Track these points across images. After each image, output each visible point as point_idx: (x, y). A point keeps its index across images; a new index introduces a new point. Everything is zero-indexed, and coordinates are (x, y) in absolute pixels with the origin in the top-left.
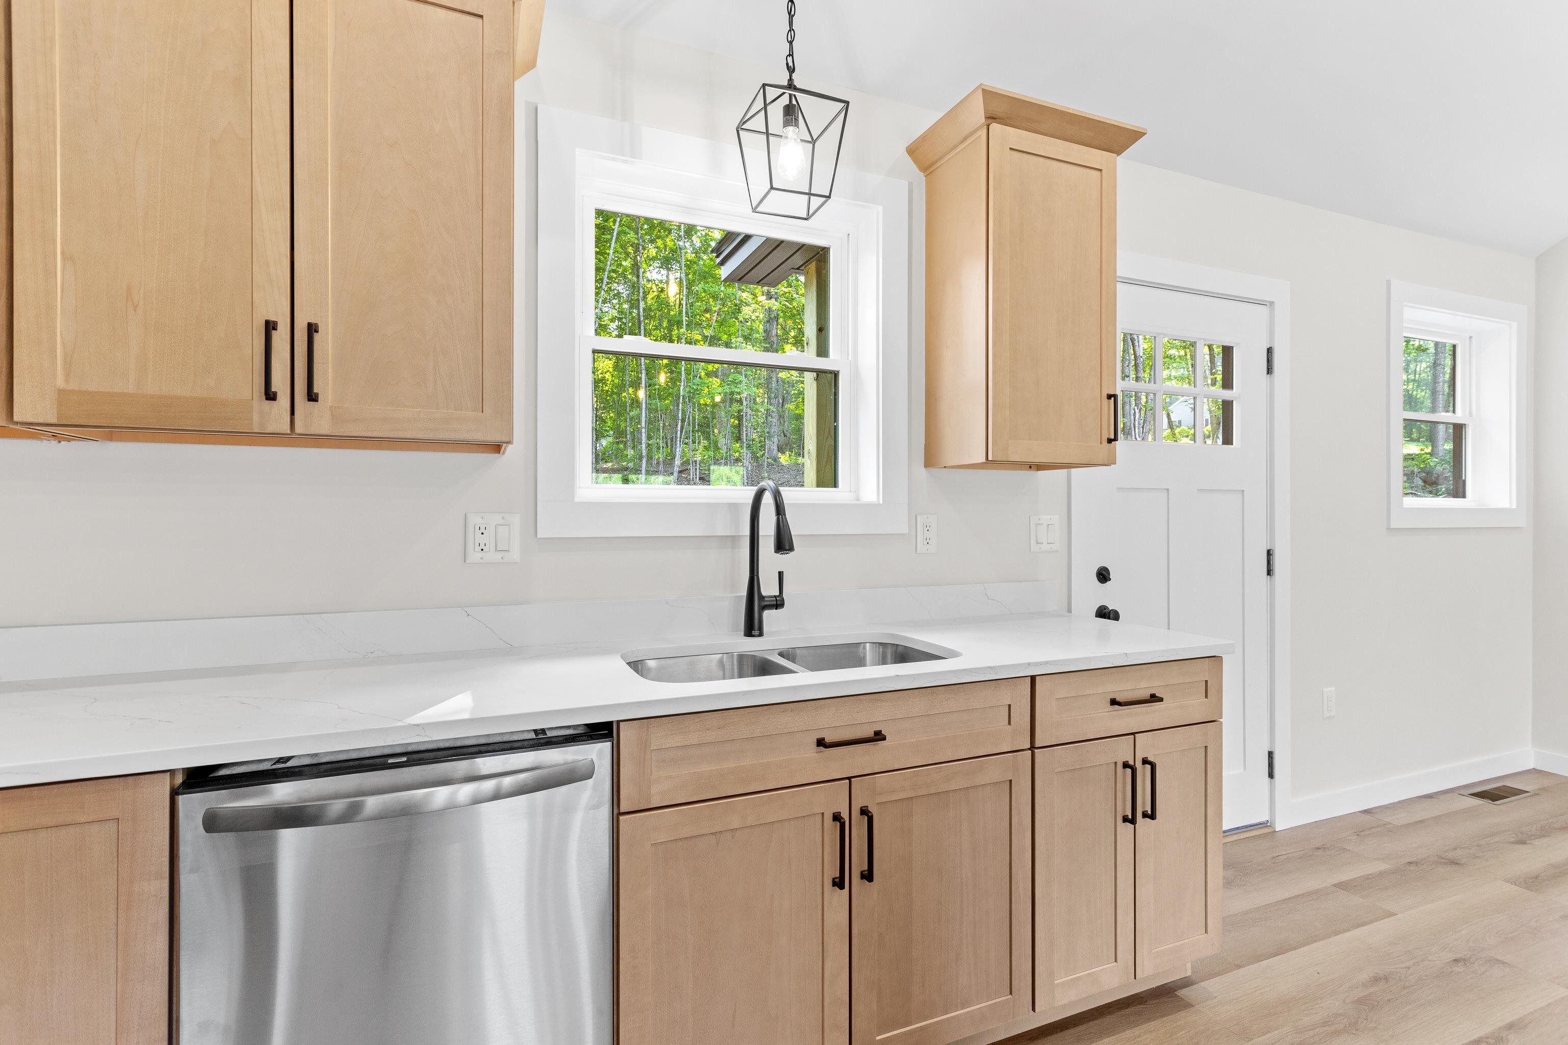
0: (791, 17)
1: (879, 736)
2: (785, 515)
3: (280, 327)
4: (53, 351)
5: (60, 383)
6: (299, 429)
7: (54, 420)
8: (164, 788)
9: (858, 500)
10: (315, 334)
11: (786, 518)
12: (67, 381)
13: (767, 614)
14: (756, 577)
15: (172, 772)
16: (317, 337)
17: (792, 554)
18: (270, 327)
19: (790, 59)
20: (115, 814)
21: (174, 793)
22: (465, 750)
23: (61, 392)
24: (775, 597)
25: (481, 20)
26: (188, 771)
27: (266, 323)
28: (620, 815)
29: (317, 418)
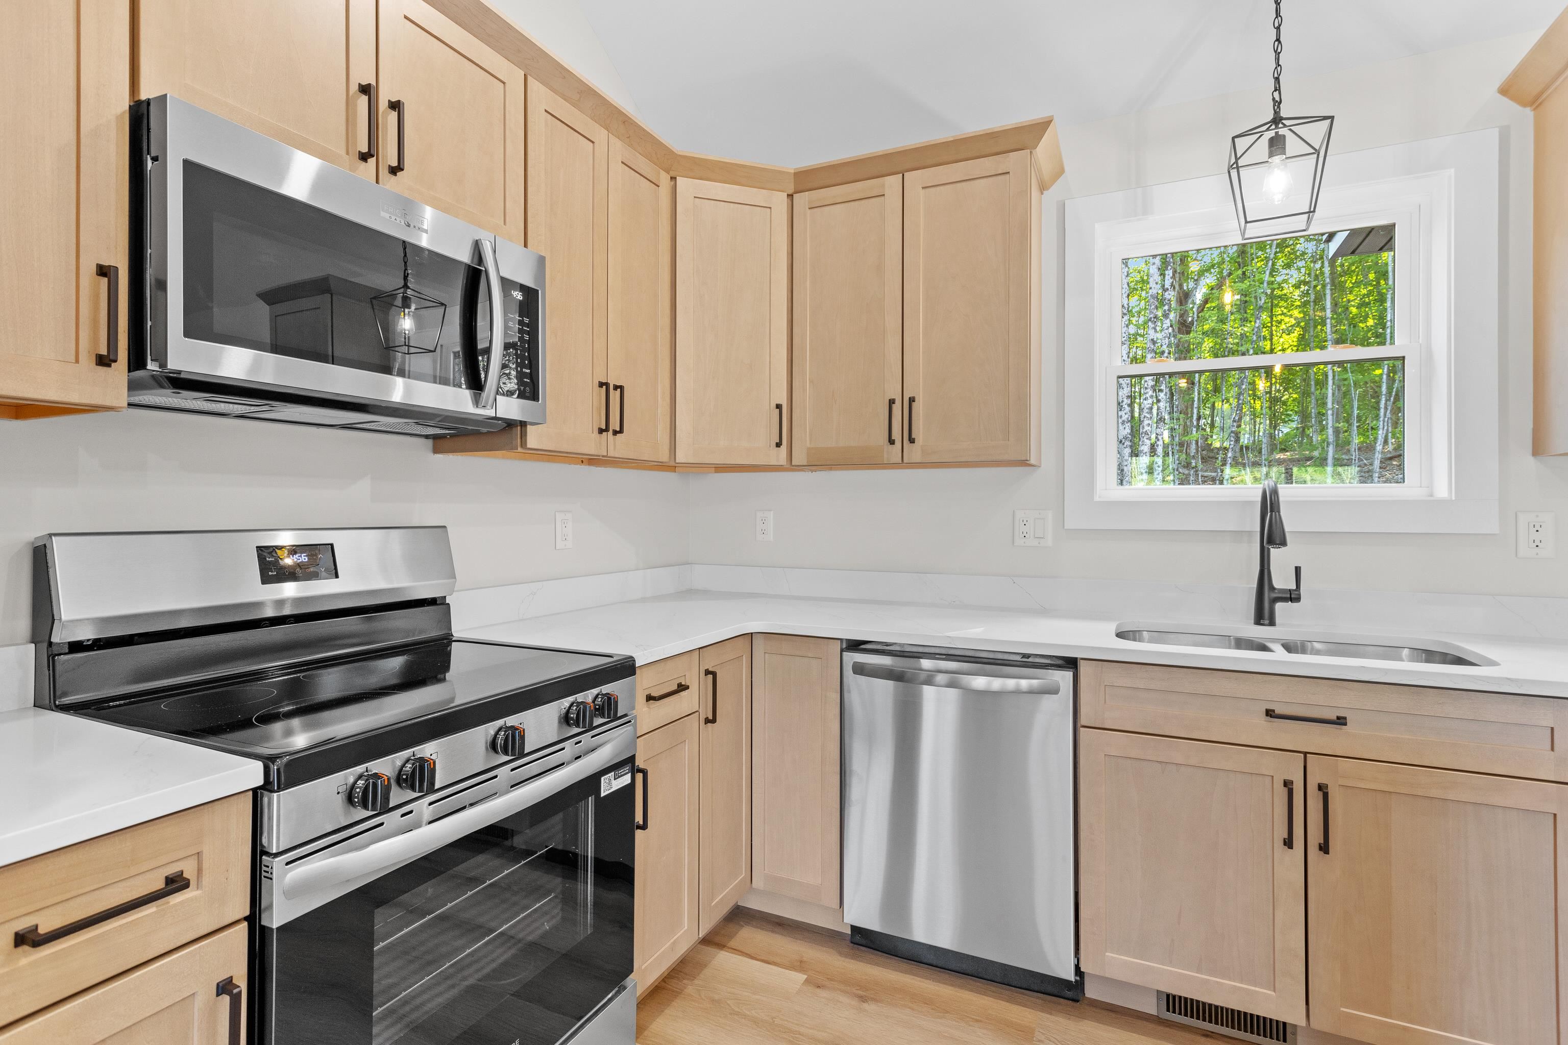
0: (1277, 54)
1: (1341, 721)
2: (1279, 512)
3: (896, 402)
4: (806, 429)
5: (808, 445)
6: (905, 461)
7: (805, 463)
8: (837, 647)
9: (1431, 495)
11: (1280, 515)
12: (810, 444)
13: (1279, 606)
14: (1266, 570)
15: (841, 640)
16: (914, 404)
17: (1283, 549)
18: (892, 402)
19: (1276, 94)
20: (819, 655)
21: (842, 651)
22: (980, 660)
23: (809, 449)
24: (1290, 590)
25: (1007, 176)
26: (848, 641)
27: (890, 400)
28: (1079, 725)
29: (914, 453)
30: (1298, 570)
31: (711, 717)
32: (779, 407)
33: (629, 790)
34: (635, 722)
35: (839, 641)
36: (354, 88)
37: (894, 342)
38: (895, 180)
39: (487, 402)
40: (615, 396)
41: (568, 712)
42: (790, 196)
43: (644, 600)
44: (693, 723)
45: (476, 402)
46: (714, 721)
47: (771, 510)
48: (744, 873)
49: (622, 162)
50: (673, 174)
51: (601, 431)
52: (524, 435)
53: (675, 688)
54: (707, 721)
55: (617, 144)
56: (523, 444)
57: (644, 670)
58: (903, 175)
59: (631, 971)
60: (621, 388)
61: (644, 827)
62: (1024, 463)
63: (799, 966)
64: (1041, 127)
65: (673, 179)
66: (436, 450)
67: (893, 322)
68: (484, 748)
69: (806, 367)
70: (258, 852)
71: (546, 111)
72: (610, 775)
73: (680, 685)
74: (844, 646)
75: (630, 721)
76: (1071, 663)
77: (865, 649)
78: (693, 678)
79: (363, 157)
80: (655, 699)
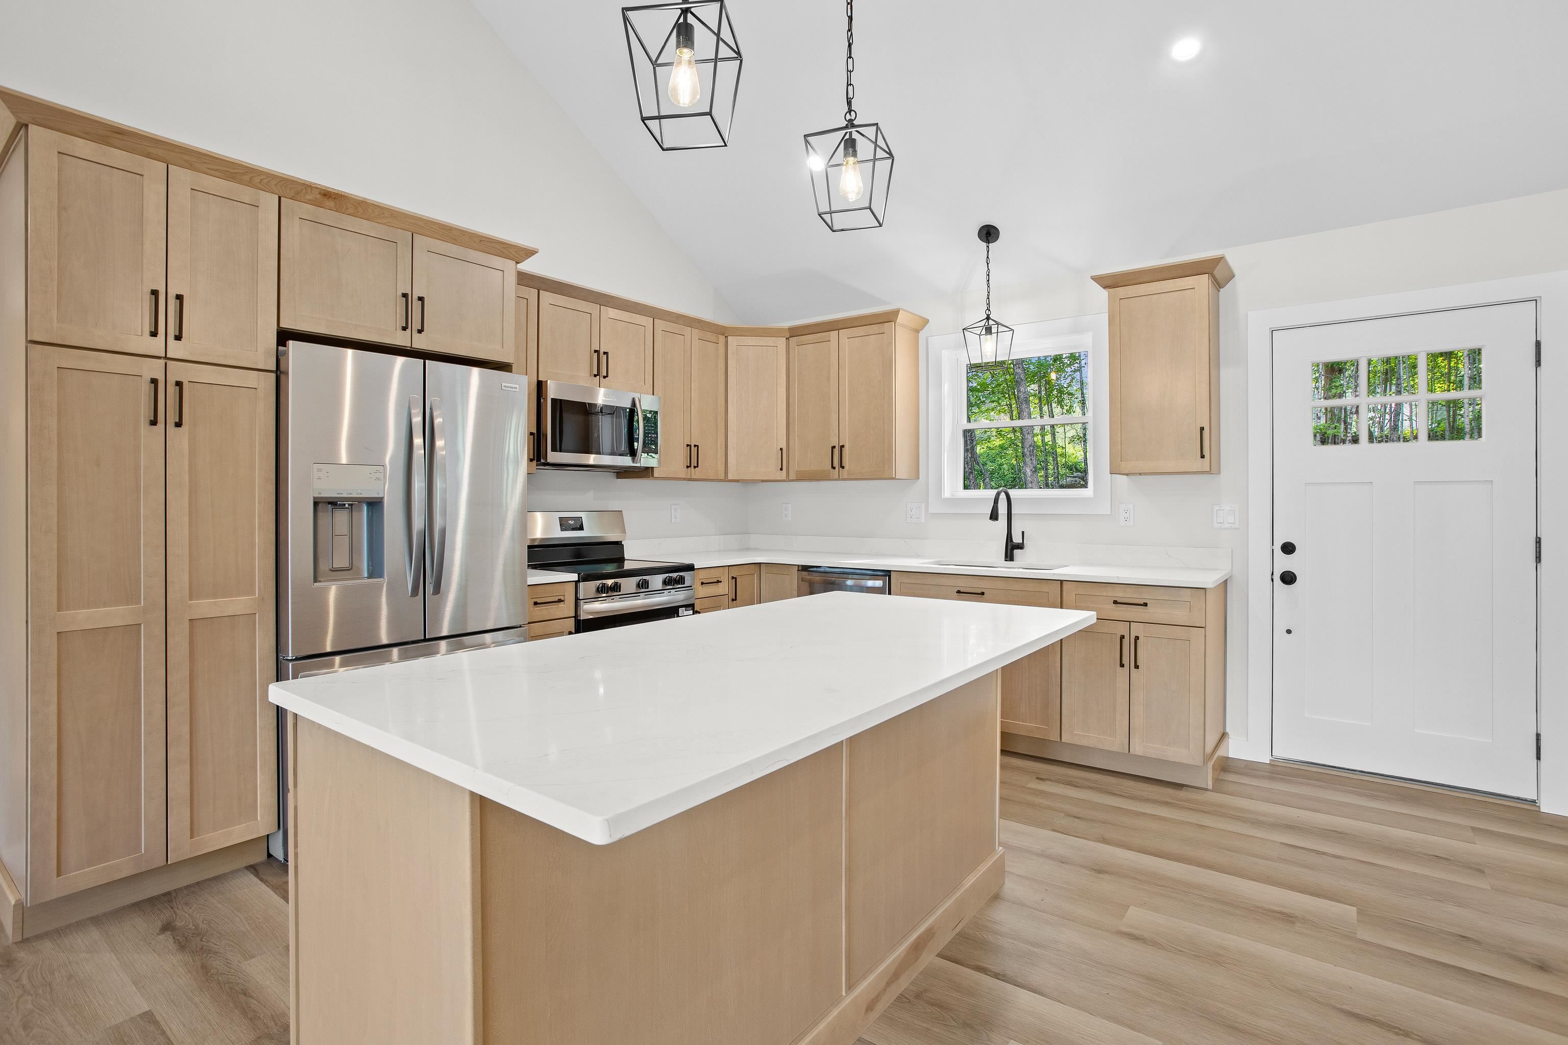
1: (982, 594)
3: (835, 447)
4: (795, 461)
5: (795, 469)
6: (841, 477)
7: (794, 478)
8: (796, 569)
12: (799, 469)
13: (1016, 551)
14: (1010, 534)
16: (843, 449)
20: (789, 574)
21: (798, 571)
23: (795, 471)
24: (1020, 545)
25: (884, 334)
27: (832, 447)
29: (844, 474)
30: (1023, 533)
31: (734, 598)
32: (781, 450)
34: (695, 591)
35: (798, 566)
36: (591, 353)
37: (835, 416)
38: (834, 334)
39: (637, 461)
40: (694, 450)
41: (665, 580)
42: (787, 340)
44: (726, 601)
45: (633, 462)
46: (736, 600)
47: (790, 503)
49: (699, 339)
50: (726, 335)
51: (688, 467)
52: (653, 472)
53: (716, 581)
54: (733, 600)
55: (695, 331)
56: (653, 475)
57: (700, 571)
58: (839, 332)
60: (697, 446)
65: (726, 339)
66: (618, 478)
67: (834, 406)
68: (635, 586)
69: (795, 429)
70: (577, 599)
71: (663, 332)
72: (683, 608)
73: (718, 580)
74: (801, 569)
75: (692, 590)
76: (889, 574)
77: (808, 570)
78: (725, 579)
79: (595, 376)
80: (704, 583)
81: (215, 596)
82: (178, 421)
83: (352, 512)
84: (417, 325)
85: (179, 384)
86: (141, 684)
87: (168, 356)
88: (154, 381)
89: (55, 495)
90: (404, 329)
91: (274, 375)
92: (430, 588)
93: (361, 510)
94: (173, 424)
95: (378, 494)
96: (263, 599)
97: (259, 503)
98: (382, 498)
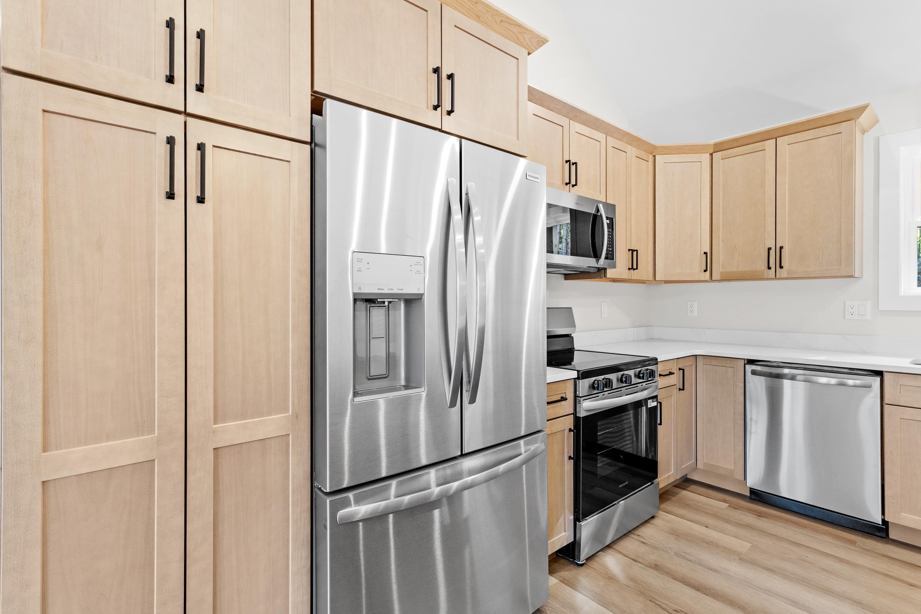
3: (772, 249)
4: (720, 263)
5: (721, 270)
6: (777, 276)
7: (719, 279)
8: (742, 362)
10: (782, 249)
12: (722, 270)
15: (744, 359)
16: (783, 250)
18: (769, 249)
20: (733, 366)
21: (745, 364)
23: (721, 272)
25: (841, 134)
26: (748, 360)
27: (768, 248)
28: (884, 404)
29: (782, 273)
31: (682, 388)
32: (706, 253)
33: (655, 407)
34: (658, 382)
35: (743, 360)
36: (565, 161)
38: (771, 142)
39: (600, 263)
40: (635, 255)
41: (639, 374)
42: (711, 155)
43: (634, 341)
44: (675, 390)
45: (597, 261)
46: (683, 389)
47: (696, 301)
48: (693, 460)
49: (636, 157)
50: (654, 154)
51: (630, 269)
52: (605, 273)
53: (668, 373)
54: (680, 389)
56: (605, 276)
57: (659, 364)
58: (776, 139)
59: (657, 478)
60: (637, 251)
61: (660, 424)
62: (851, 276)
63: (725, 501)
64: (862, 109)
65: (654, 156)
66: (566, 279)
69: (719, 234)
70: (576, 397)
71: (612, 147)
72: (651, 400)
73: (670, 372)
74: (746, 362)
75: (656, 382)
76: (879, 373)
77: (757, 364)
78: (676, 370)
79: (567, 184)
80: (663, 375)
81: (244, 416)
82: (199, 195)
83: (388, 310)
84: (447, 106)
85: (201, 147)
86: (154, 538)
87: (189, 110)
88: (171, 141)
89: (40, 288)
90: (435, 108)
91: (308, 147)
92: (466, 396)
93: (398, 309)
94: (195, 199)
95: (419, 289)
96: (297, 417)
97: (293, 300)
98: (422, 295)
